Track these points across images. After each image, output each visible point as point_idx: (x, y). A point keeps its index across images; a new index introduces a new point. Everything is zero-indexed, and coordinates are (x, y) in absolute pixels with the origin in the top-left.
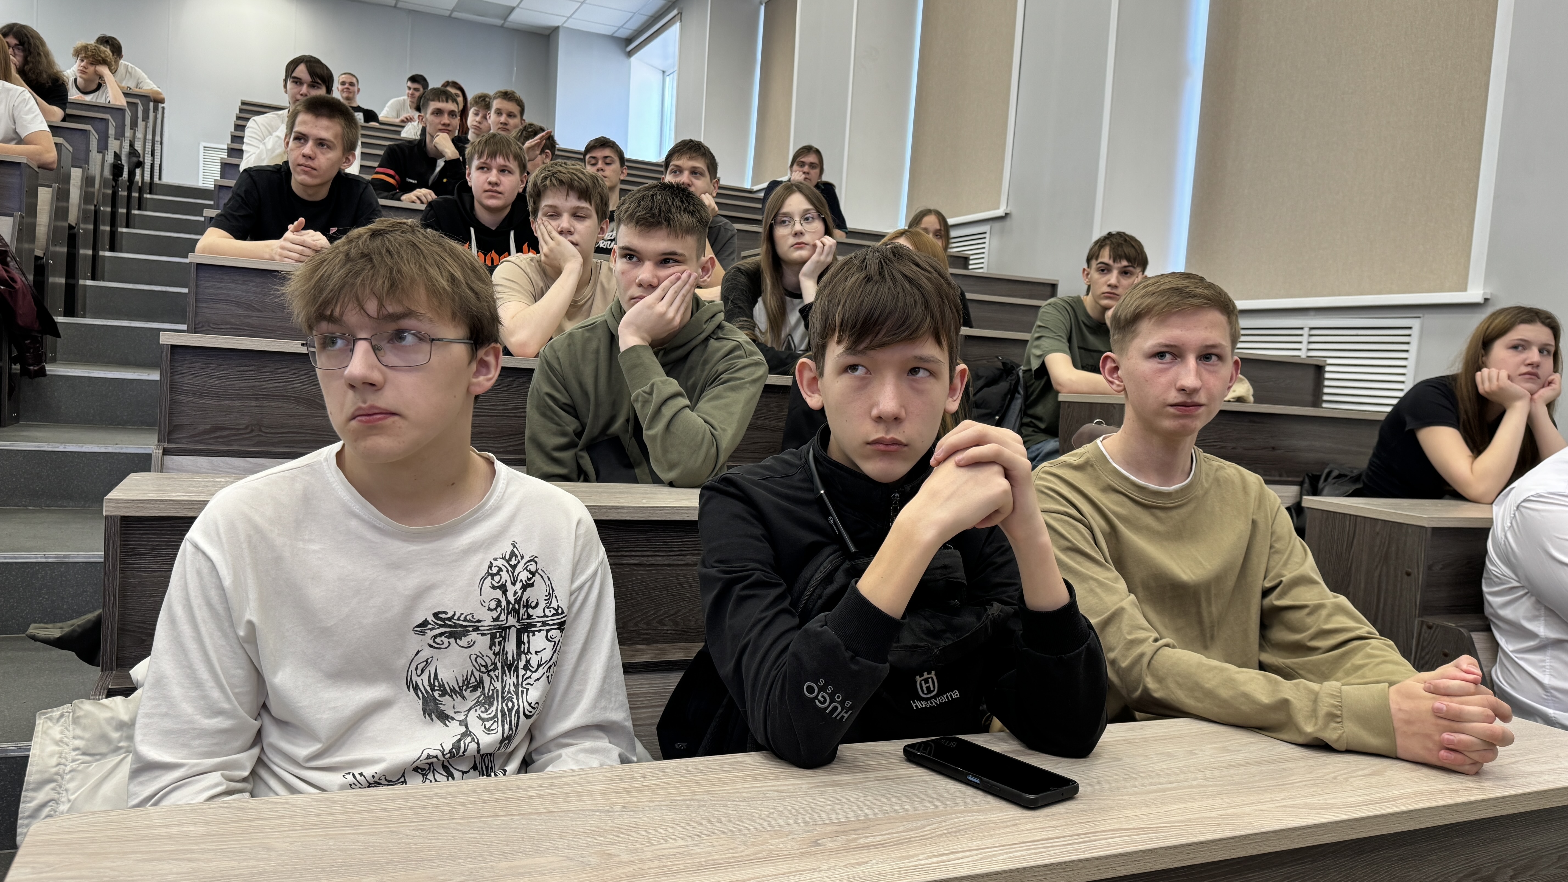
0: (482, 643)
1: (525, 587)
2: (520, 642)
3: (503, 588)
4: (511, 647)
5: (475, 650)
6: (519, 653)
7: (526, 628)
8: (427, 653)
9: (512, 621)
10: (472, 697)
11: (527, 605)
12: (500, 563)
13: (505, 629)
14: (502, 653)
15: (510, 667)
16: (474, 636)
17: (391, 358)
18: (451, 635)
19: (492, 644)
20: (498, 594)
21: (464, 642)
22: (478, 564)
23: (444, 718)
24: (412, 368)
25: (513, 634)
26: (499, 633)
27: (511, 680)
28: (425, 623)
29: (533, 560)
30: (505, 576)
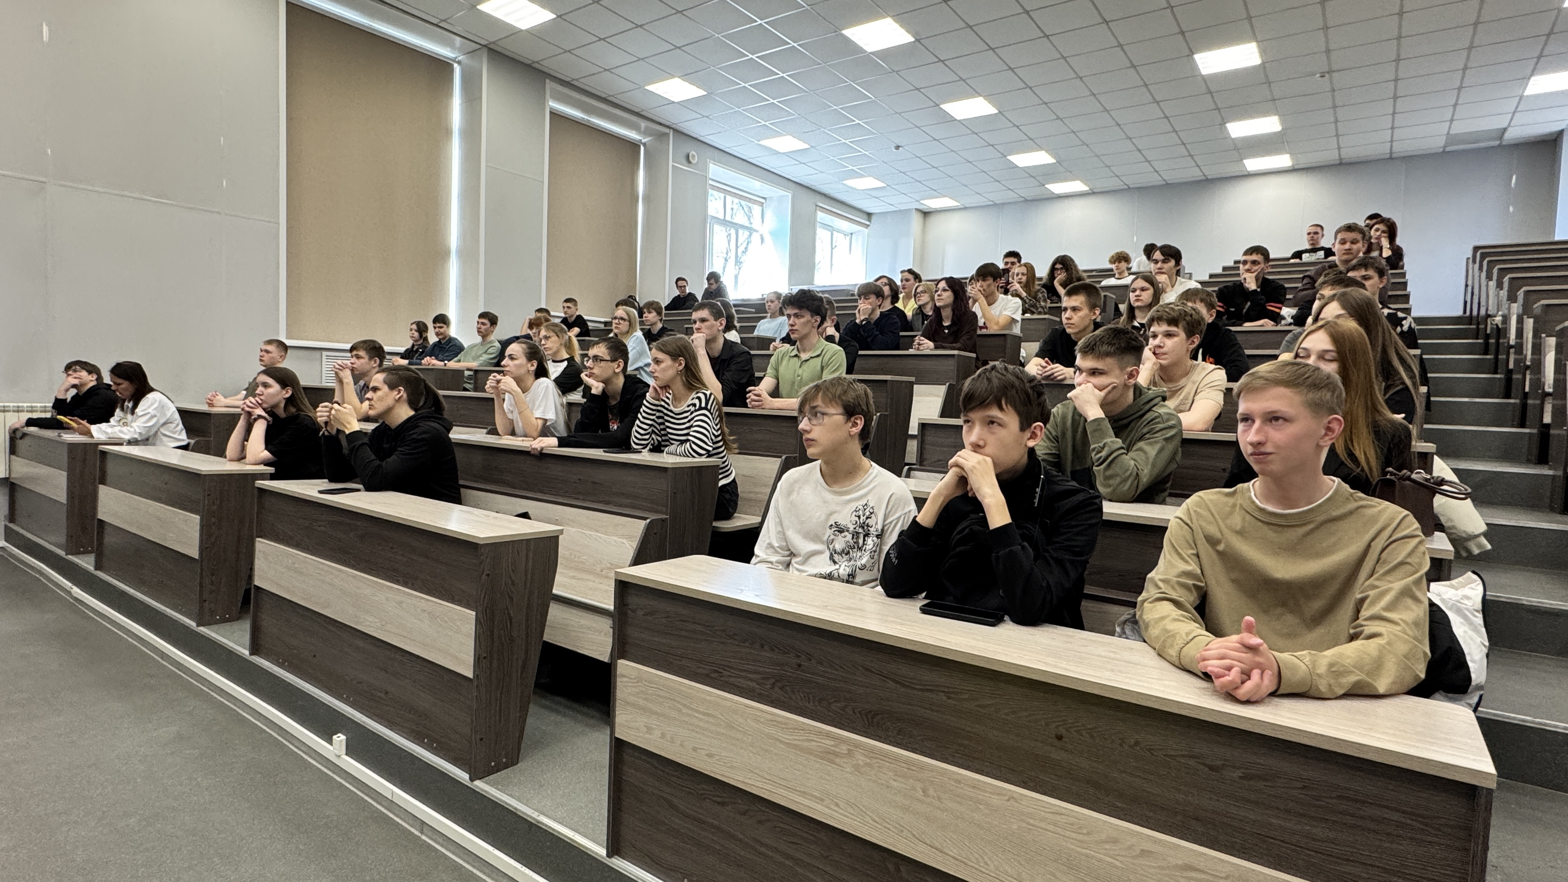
0: (849, 537)
1: (867, 518)
2: (864, 540)
3: (859, 517)
4: (861, 541)
5: (846, 539)
6: (864, 544)
7: (867, 535)
8: (832, 537)
9: (861, 530)
10: (846, 557)
11: (868, 526)
12: (861, 507)
13: (858, 533)
14: (857, 543)
15: (860, 549)
16: (846, 533)
17: (814, 422)
18: (839, 531)
19: (853, 538)
20: (857, 519)
21: (843, 534)
22: (853, 506)
23: (835, 562)
24: (820, 424)
25: (862, 536)
26: (855, 535)
27: (859, 554)
28: (831, 525)
29: (872, 508)
30: (861, 512)
